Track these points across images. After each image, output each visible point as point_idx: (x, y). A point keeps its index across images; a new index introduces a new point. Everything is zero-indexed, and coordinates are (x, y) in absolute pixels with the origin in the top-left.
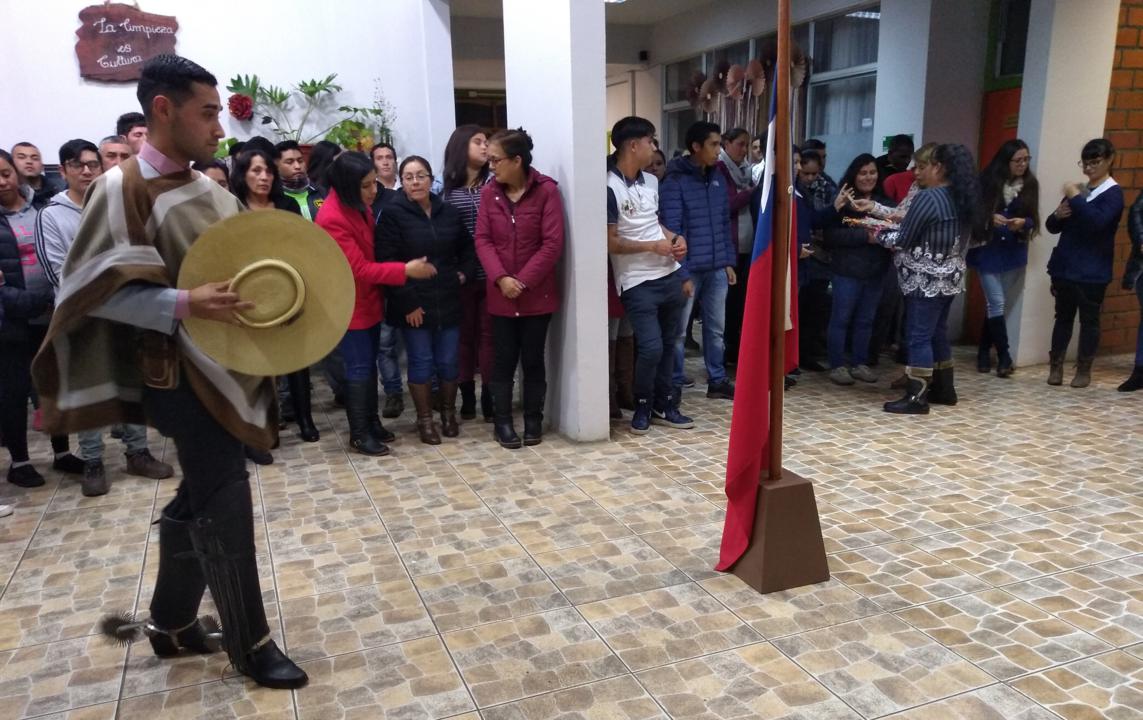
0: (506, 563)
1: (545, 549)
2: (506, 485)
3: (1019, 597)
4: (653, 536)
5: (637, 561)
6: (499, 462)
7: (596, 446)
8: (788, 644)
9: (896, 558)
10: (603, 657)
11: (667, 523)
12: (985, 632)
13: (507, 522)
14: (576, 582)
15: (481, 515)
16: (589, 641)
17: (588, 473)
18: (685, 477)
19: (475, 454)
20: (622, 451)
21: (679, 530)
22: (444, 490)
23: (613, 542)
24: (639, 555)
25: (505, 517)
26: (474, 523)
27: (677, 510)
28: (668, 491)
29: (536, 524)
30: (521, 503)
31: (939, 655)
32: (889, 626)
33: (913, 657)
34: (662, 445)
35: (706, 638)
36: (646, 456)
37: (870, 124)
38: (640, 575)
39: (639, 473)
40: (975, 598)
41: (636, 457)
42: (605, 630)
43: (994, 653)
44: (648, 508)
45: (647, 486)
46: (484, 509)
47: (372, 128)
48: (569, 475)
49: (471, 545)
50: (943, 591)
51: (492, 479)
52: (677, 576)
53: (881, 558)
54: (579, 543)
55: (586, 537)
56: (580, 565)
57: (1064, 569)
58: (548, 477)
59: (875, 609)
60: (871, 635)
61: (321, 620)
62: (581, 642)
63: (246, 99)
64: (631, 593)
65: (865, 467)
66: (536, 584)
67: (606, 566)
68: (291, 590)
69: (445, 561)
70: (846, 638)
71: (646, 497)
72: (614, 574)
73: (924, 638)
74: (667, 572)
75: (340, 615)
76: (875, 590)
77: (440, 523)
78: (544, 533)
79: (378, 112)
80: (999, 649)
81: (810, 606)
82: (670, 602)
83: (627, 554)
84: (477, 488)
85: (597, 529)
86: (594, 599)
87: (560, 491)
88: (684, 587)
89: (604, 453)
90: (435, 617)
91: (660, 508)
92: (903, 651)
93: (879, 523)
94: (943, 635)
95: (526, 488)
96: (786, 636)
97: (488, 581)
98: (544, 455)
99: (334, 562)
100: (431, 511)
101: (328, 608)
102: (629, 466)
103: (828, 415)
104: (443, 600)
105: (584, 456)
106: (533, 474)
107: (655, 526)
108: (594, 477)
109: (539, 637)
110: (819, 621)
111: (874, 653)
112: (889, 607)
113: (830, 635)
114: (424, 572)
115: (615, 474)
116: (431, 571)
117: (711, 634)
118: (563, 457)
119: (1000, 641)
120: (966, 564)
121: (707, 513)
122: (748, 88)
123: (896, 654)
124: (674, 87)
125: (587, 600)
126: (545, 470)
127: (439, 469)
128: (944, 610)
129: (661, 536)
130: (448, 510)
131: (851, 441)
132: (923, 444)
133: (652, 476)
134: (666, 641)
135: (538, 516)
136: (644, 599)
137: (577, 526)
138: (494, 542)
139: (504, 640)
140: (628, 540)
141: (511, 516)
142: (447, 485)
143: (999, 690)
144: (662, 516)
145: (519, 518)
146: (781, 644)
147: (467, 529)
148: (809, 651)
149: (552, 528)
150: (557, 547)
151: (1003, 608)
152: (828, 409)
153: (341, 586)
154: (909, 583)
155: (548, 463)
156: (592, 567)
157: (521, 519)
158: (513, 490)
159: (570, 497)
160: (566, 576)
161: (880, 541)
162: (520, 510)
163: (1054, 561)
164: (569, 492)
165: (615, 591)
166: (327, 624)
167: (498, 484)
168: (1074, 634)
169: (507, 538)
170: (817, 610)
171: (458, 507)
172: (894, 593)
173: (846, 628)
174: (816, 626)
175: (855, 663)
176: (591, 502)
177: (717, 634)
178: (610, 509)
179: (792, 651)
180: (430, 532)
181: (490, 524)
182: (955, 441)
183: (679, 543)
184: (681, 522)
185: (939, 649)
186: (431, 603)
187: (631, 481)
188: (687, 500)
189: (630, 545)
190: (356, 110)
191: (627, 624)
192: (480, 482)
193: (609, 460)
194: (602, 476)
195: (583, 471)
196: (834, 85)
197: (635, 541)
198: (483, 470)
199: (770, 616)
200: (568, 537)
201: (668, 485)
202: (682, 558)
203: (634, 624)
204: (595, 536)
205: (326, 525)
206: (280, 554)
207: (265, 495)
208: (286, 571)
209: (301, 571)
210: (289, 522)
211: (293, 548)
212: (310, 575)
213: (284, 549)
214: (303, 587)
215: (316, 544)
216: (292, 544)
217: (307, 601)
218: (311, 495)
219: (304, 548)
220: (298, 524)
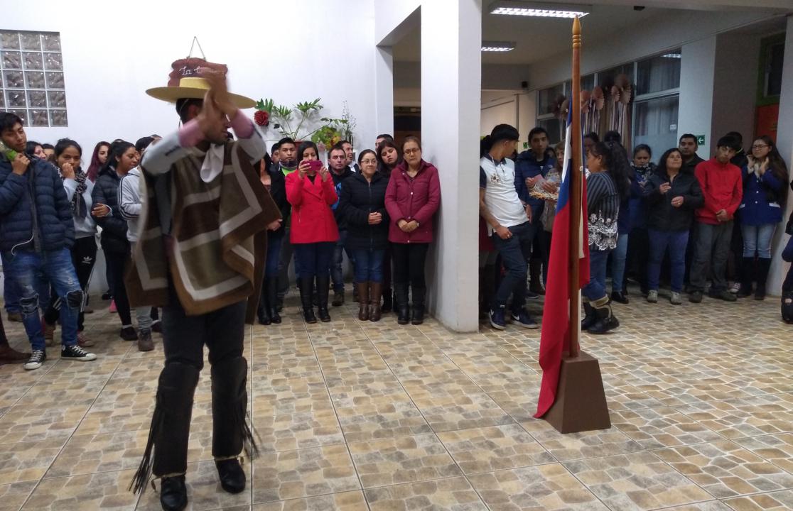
0: (396, 404)
1: (423, 397)
2: (404, 356)
3: (744, 447)
4: (496, 394)
5: (482, 408)
6: (403, 342)
7: (470, 335)
8: (573, 465)
9: (661, 417)
10: (448, 465)
11: (507, 386)
12: (714, 467)
13: (401, 380)
14: (440, 419)
15: (385, 374)
16: (441, 454)
17: (460, 352)
18: (526, 358)
19: (388, 336)
20: (485, 339)
21: (513, 391)
22: (364, 358)
23: (469, 396)
24: (484, 405)
25: (400, 376)
26: (379, 379)
27: (516, 378)
28: (512, 366)
29: (420, 382)
30: (412, 369)
31: (676, 480)
32: (644, 459)
33: (658, 480)
34: (514, 337)
35: (519, 458)
36: (501, 344)
37: (675, 127)
38: (482, 417)
39: (494, 354)
40: (712, 445)
41: (495, 344)
42: (452, 449)
43: (717, 481)
44: (497, 376)
45: (498, 362)
46: (388, 371)
47: (340, 131)
48: (447, 353)
49: (375, 392)
50: (690, 439)
51: (396, 352)
52: (507, 419)
53: (650, 416)
54: (446, 395)
55: (451, 392)
56: (444, 409)
58: (433, 353)
59: (638, 448)
60: (631, 464)
61: (276, 430)
62: (435, 455)
63: (264, 113)
64: (473, 428)
65: (653, 358)
66: (413, 418)
67: (460, 410)
68: (260, 411)
69: (357, 400)
70: (614, 464)
71: (497, 370)
72: (465, 415)
73: (669, 468)
74: (501, 417)
75: (287, 428)
77: (358, 378)
78: (424, 388)
79: (345, 122)
80: (721, 479)
81: (595, 443)
82: (499, 434)
83: (476, 404)
84: (385, 357)
85: (460, 387)
86: (449, 429)
87: (440, 362)
88: (510, 426)
89: (473, 340)
90: (345, 433)
91: (504, 376)
92: (651, 475)
93: (654, 394)
94: (683, 467)
95: (417, 359)
96: (573, 461)
97: (382, 415)
98: (433, 340)
99: (289, 396)
100: (354, 370)
101: (280, 424)
102: (489, 349)
103: (634, 323)
104: (352, 424)
105: (460, 341)
106: (423, 351)
107: (500, 387)
108: (464, 355)
109: (408, 450)
110: (599, 453)
111: (631, 474)
112: (648, 447)
113: (603, 462)
114: (343, 406)
115: (478, 354)
116: (348, 406)
117: (522, 456)
118: (445, 342)
119: (723, 474)
120: (709, 423)
121: (535, 382)
122: (593, 105)
123: (647, 477)
125: (444, 430)
126: (432, 349)
127: (362, 344)
128: (687, 452)
129: (502, 395)
130: (365, 369)
132: (698, 345)
133: (503, 356)
134: (492, 458)
135: (422, 377)
136: (481, 432)
137: (446, 385)
138: (391, 391)
139: (387, 450)
140: (479, 395)
141: (404, 376)
142: (366, 354)
143: (714, 504)
144: (505, 382)
145: (409, 377)
146: (568, 465)
147: (375, 382)
148: (587, 471)
149: (430, 385)
150: (431, 396)
151: (731, 453)
153: (291, 411)
154: (666, 433)
155: (435, 345)
156: (452, 410)
157: (410, 378)
158: (409, 360)
159: (445, 367)
160: (434, 414)
161: (652, 405)
162: (410, 372)
164: (445, 363)
165: (463, 425)
166: (279, 433)
167: (400, 356)
169: (399, 389)
170: (598, 446)
171: (371, 369)
172: (655, 439)
173: (616, 458)
174: (595, 455)
175: (617, 480)
176: (458, 370)
177: (525, 456)
178: (470, 375)
179: (575, 470)
180: (352, 382)
181: (390, 381)
182: (722, 344)
183: (512, 399)
184: (517, 386)
185: (677, 476)
186: (344, 425)
187: (488, 359)
188: (524, 373)
189: (480, 398)
190: (331, 120)
191: (468, 446)
192: (388, 353)
193: (476, 344)
194: (469, 354)
195: (457, 350)
196: (651, 102)
197: (483, 396)
198: (392, 347)
199: (564, 447)
200: (439, 391)
201: (513, 362)
202: (512, 409)
203: (472, 447)
204: (457, 391)
205: (288, 375)
206: (257, 390)
207: (254, 356)
208: (259, 400)
209: (268, 401)
210: (265, 372)
211: (266, 387)
212: (273, 403)
213: (260, 387)
214: (267, 411)
215: (280, 385)
216: (266, 384)
217: (269, 419)
218: (282, 357)
219: (272, 387)
220: (271, 373)
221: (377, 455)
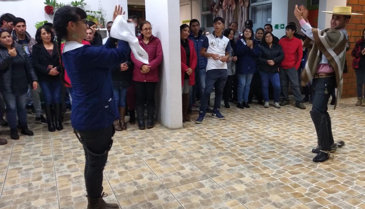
0: (143, 174)
1: (158, 168)
2: (144, 145)
3: (321, 181)
4: (197, 162)
5: (191, 172)
6: (142, 137)
7: (178, 130)
8: (243, 200)
9: (280, 168)
10: (177, 207)
11: (202, 158)
12: (309, 193)
13: (144, 159)
14: (169, 180)
15: (134, 157)
16: (173, 201)
17: (174, 140)
18: (208, 141)
19: (133, 134)
20: (186, 132)
21: (206, 160)
22: (121, 148)
23: (183, 165)
24: (192, 169)
25: (143, 157)
26: (132, 159)
27: (206, 153)
28: (202, 146)
29: (155, 159)
30: (150, 152)
31: (294, 202)
32: (277, 192)
33: (285, 203)
34: (201, 130)
35: (214, 199)
36: (195, 134)
37: (270, 20)
38: (192, 177)
39: (192, 140)
40: (306, 181)
41: (192, 134)
42: (179, 197)
43: (312, 200)
44: (195, 152)
45: (195, 144)
46: (136, 154)
47: (97, 18)
48: (167, 141)
49: (130, 167)
50: (295, 179)
51: (139, 143)
52: (205, 177)
53: (275, 168)
54: (170, 166)
55: (173, 164)
56: (170, 174)
57: (335, 170)
58: (160, 142)
59: (273, 186)
60: (271, 195)
62: (169, 202)
63: (51, 7)
64: (188, 183)
65: (270, 136)
66: (155, 181)
67: (179, 174)
69: (121, 174)
70: (263, 197)
71: (195, 148)
72: (182, 176)
73: (289, 196)
74: (201, 175)
75: (81, 195)
76: (273, 179)
77: (119, 160)
78: (158, 163)
79: (100, 13)
80: (314, 199)
81: (251, 186)
82: (202, 186)
83: (187, 169)
84: (133, 146)
85: (177, 160)
86: (175, 186)
87: (164, 147)
88: (207, 180)
89: (181, 133)
90: (116, 194)
91: (199, 152)
92: (281, 201)
93: (274, 156)
94: (295, 194)
95: (152, 146)
96: (242, 197)
97: (136, 181)
98: (159, 134)
99: (79, 175)
100: (116, 156)
101: (76, 193)
102: (189, 137)
104: (119, 188)
105: (173, 134)
106: (154, 141)
107: (198, 159)
108: (177, 142)
109: (154, 201)
110: (253, 191)
111: (272, 202)
112: (277, 185)
113: (257, 196)
114: (113, 178)
115: (184, 140)
116: (116, 178)
117: (216, 197)
118: (166, 135)
119: (314, 196)
120: (302, 169)
121: (216, 154)
122: (230, 7)
123: (279, 202)
124: (205, 6)
125: (172, 186)
126: (159, 139)
127: (119, 140)
128: (296, 186)
129: (200, 162)
130: (123, 155)
131: (265, 127)
132: (289, 128)
133: (197, 141)
134: (200, 200)
135: (156, 156)
136: (192, 185)
137: (170, 160)
138: (139, 167)
139: (142, 202)
140: (188, 164)
141: (145, 156)
142: (122, 145)
144: (200, 155)
145: (148, 157)
146: (240, 200)
147: (129, 162)
148: (250, 202)
149: (161, 160)
150: (162, 167)
151: (315, 184)
152: (258, 116)
153: (81, 184)
154: (284, 177)
155: (160, 137)
156: (175, 174)
157: (149, 158)
158: (147, 147)
159: (168, 149)
160: (165, 178)
161: (274, 162)
162: (149, 154)
163: (332, 168)
164: (167, 147)
165: (182, 183)
167: (141, 145)
168: (338, 193)
169: (144, 165)
170: (253, 187)
171: (126, 154)
172: (279, 180)
173: (263, 193)
174: (252, 193)
175: (266, 205)
176: (175, 151)
177: (218, 197)
178: (182, 153)
179: (244, 202)
180: (116, 163)
181: (138, 160)
182: (300, 127)
183: (206, 164)
184: (207, 157)
185: (294, 200)
186: (115, 190)
187: (190, 143)
188: (209, 149)
189: (189, 166)
190: (92, 12)
191: (187, 195)
192: (134, 144)
193: (182, 135)
194: (179, 141)
195: (173, 139)
196: (258, 7)
197: (190, 164)
198: (136, 140)
199: (236, 190)
200: (166, 164)
201: (203, 144)
202: (207, 170)
203: (189, 195)
204: (176, 163)
205: (76, 161)
206: (58, 173)
207: (54, 151)
208: (61, 179)
209: (66, 179)
210: (62, 161)
211: (63, 170)
212: (70, 180)
213: (60, 171)
214: (67, 185)
215: (73, 168)
216: (63, 169)
217: (68, 190)
218: (71, 150)
219: (68, 170)
220: (66, 161)
221: (137, 206)
